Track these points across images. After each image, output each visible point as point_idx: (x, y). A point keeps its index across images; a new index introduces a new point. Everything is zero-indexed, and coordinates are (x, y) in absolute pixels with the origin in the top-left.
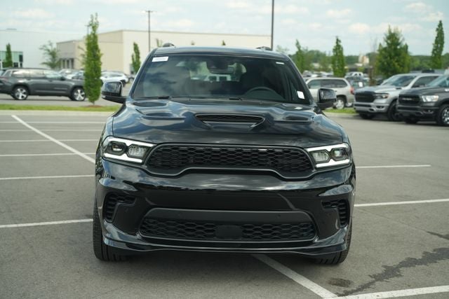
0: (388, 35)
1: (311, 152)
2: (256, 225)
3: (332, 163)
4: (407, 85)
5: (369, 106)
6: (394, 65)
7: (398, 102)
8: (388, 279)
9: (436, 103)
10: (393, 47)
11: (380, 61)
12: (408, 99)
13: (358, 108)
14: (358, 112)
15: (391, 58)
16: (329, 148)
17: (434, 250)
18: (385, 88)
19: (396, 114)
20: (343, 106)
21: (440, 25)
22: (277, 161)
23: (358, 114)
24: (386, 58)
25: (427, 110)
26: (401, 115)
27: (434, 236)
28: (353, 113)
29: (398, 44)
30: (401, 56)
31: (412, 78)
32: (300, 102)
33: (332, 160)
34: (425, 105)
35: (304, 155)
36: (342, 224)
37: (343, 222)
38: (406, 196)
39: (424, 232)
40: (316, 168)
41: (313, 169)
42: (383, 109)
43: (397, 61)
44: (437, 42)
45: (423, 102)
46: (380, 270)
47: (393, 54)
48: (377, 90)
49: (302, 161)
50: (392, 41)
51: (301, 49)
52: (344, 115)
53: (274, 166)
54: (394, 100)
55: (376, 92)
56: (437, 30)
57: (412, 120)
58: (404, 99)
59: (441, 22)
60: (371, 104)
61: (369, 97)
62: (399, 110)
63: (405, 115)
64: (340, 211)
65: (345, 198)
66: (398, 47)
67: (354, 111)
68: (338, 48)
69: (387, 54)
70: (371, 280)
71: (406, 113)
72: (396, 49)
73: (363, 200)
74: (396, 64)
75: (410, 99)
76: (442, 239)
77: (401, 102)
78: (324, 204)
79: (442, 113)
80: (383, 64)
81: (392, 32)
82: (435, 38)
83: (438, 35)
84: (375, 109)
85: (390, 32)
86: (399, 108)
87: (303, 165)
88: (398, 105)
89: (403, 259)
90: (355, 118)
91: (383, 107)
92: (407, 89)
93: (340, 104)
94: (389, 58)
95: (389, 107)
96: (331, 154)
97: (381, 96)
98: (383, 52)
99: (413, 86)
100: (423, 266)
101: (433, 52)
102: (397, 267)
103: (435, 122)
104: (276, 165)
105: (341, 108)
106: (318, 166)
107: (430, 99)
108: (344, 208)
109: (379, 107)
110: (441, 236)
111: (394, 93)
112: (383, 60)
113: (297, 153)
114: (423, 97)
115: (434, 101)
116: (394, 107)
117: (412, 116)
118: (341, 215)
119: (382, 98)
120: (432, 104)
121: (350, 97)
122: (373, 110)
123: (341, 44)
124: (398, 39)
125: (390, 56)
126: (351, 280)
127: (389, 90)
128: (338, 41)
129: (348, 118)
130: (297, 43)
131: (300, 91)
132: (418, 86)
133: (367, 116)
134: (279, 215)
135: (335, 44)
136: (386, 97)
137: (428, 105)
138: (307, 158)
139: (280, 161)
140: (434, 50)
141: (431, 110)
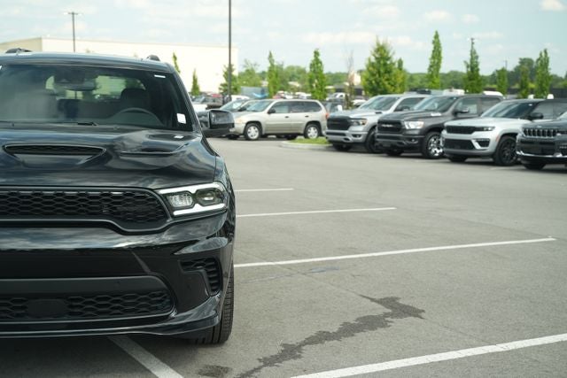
0: (376, 47)
1: (164, 195)
2: (87, 297)
3: (198, 208)
4: (389, 108)
5: (344, 135)
6: (383, 84)
7: (377, 131)
8: (280, 362)
9: (421, 130)
10: (382, 62)
11: (367, 80)
12: (388, 126)
13: (331, 137)
14: (330, 142)
15: (380, 76)
16: (193, 189)
17: (358, 319)
18: (363, 112)
19: (376, 144)
20: (316, 134)
21: (437, 36)
22: (115, 208)
23: (331, 145)
24: (373, 75)
25: (410, 139)
26: (381, 145)
27: (365, 299)
28: (326, 143)
29: (388, 59)
30: (392, 74)
31: (394, 100)
32: (182, 128)
33: (197, 206)
34: (408, 132)
35: (155, 199)
36: (213, 290)
37: (214, 288)
38: (351, 248)
39: (354, 295)
40: (173, 216)
41: (167, 218)
42: (360, 139)
43: (387, 80)
44: (433, 57)
45: (405, 130)
46: (275, 350)
47: (382, 71)
48: (353, 114)
49: (153, 208)
50: (381, 55)
51: (275, 64)
52: (315, 145)
53: (111, 215)
54: (373, 127)
55: (351, 116)
56: (434, 42)
57: (395, 151)
58: (384, 126)
59: (437, 32)
60: (346, 132)
61: (343, 123)
62: (378, 140)
63: (385, 145)
64: (209, 273)
65: (214, 256)
66: (388, 62)
67: (326, 140)
68: (317, 64)
69: (375, 71)
70: (258, 364)
71: (386, 143)
72: (385, 64)
73: (293, 256)
74: (386, 83)
75: (391, 126)
76: (373, 303)
77: (381, 129)
78: (184, 264)
79: (428, 144)
80: (371, 83)
81: (381, 43)
82: (431, 53)
83: (435, 48)
84: (351, 139)
85: (378, 44)
86: (378, 137)
87: (154, 213)
88: (377, 132)
89: (312, 332)
90: (328, 149)
91: (360, 136)
92: (389, 112)
93: (312, 132)
94: (377, 76)
95: (368, 135)
96: (198, 197)
97: (358, 122)
98: (371, 68)
99: (396, 110)
100: (335, 341)
101: (429, 70)
102: (300, 346)
103: (420, 154)
104: (114, 213)
105: (315, 137)
106: (176, 213)
107: (414, 126)
108: (214, 269)
109: (355, 136)
110: (372, 300)
111: (373, 119)
112: (372, 78)
113: (144, 197)
114: (405, 123)
115: (419, 128)
116: (373, 136)
117: (393, 146)
118: (210, 279)
119: (359, 124)
120: (416, 132)
121: (324, 123)
122: (348, 139)
123: (320, 58)
124: (388, 53)
125: (379, 72)
126: (229, 366)
127: (367, 115)
128: (316, 54)
129: (319, 150)
130: (270, 56)
131: (182, 113)
132: (401, 110)
133: (342, 147)
134: (118, 281)
135: (313, 58)
136: (364, 124)
137: (411, 132)
138: (159, 203)
139: (119, 208)
140: (431, 66)
141: (416, 139)
